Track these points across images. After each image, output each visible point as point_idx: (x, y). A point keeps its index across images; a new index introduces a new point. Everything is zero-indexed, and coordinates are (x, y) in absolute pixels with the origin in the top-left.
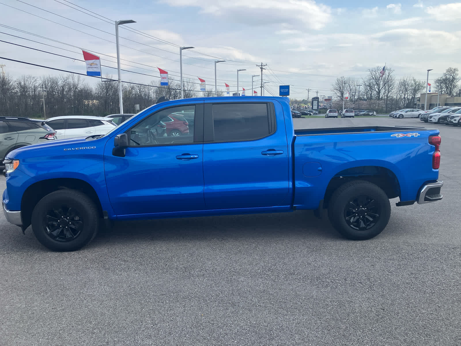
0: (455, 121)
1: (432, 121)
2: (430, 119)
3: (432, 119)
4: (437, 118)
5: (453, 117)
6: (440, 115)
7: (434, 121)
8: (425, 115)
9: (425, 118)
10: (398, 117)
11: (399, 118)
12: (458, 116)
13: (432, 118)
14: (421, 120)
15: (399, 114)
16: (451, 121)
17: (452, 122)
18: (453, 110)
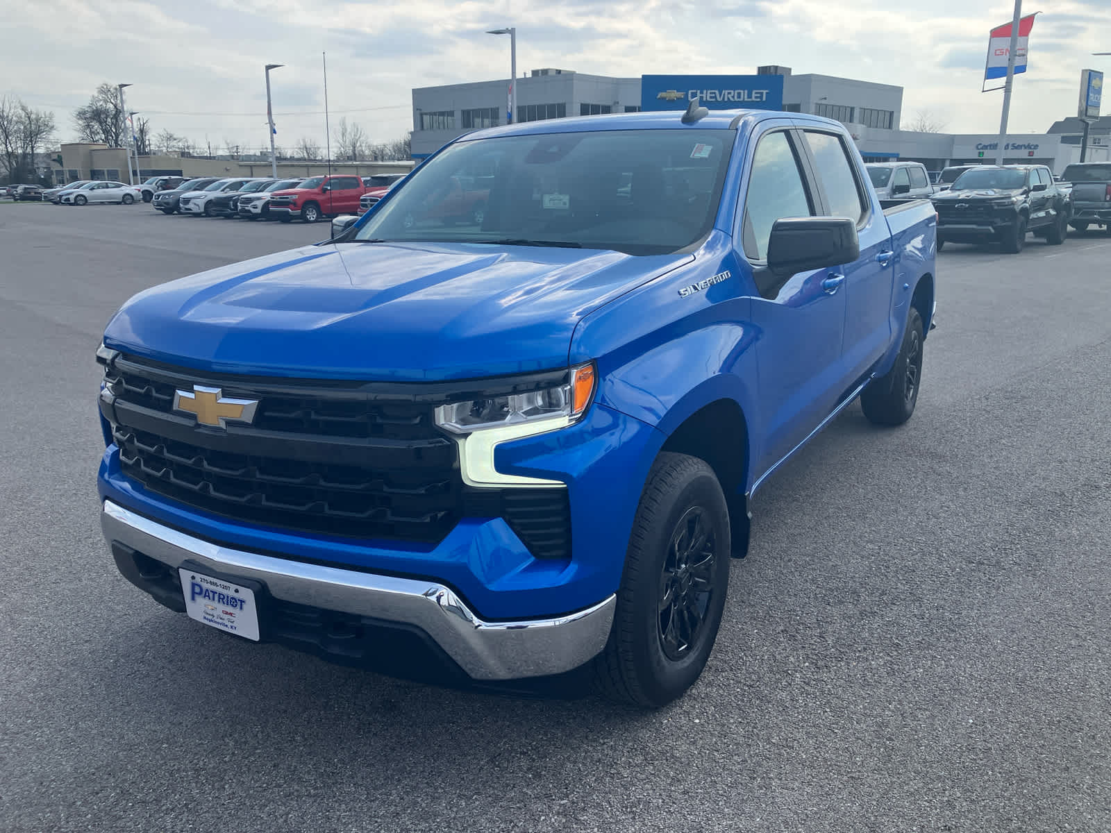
0: (254, 208)
1: (191, 210)
2: (187, 207)
3: (190, 206)
4: (201, 203)
5: (249, 200)
6: (206, 196)
7: (195, 210)
8: (167, 197)
9: (167, 204)
10: (72, 201)
11: (76, 204)
12: (259, 199)
13: (190, 203)
14: (158, 209)
15: (75, 195)
16: (247, 208)
17: (249, 211)
18: (231, 184)
